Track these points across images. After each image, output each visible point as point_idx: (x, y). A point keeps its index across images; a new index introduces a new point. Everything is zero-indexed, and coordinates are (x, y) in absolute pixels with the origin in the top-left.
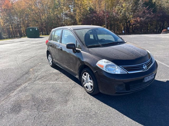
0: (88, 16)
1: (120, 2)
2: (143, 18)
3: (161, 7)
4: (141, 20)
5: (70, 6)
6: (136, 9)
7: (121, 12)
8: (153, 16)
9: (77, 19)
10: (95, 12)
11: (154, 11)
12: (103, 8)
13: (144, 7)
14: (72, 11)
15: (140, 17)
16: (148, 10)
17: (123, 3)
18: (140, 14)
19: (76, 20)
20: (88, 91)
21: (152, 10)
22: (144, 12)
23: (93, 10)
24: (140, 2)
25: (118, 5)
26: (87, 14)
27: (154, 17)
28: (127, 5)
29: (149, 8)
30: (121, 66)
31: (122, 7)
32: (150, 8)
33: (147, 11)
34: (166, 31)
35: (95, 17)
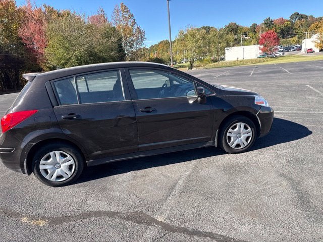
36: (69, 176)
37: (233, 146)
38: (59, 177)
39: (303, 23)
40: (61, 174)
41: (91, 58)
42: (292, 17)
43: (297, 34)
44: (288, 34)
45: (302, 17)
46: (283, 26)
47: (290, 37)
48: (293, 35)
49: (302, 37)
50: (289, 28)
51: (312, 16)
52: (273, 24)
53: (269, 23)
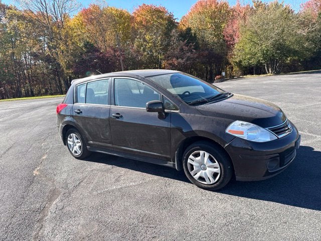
0: (84, 57)
1: (140, 32)
2: (182, 59)
3: (203, 41)
4: (179, 63)
5: (41, 38)
6: (168, 45)
7: (144, 50)
8: (196, 56)
9: (62, 64)
10: (97, 50)
11: (196, 48)
12: (112, 43)
13: (181, 42)
14: (46, 48)
15: (177, 59)
16: (187, 46)
17: (145, 34)
18: (176, 52)
19: (60, 64)
20: (206, 186)
21: (192, 45)
22: (182, 50)
23: (92, 46)
24: (172, 33)
25: (138, 37)
26: (82, 54)
27: (197, 58)
28: (153, 38)
29: (188, 42)
30: (267, 128)
31: (145, 40)
32: (190, 43)
33: (186, 48)
34: (220, 78)
35: (98, 58)
37: (196, 177)
41: (278, 52)
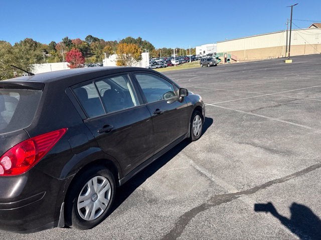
36: (106, 205)
38: (98, 211)
39: (97, 45)
40: (97, 208)
42: (87, 39)
43: (95, 54)
44: (87, 54)
45: (95, 40)
46: (81, 46)
47: (90, 57)
48: (92, 55)
49: (99, 56)
50: (87, 48)
51: (102, 40)
52: (72, 44)
53: (68, 43)
